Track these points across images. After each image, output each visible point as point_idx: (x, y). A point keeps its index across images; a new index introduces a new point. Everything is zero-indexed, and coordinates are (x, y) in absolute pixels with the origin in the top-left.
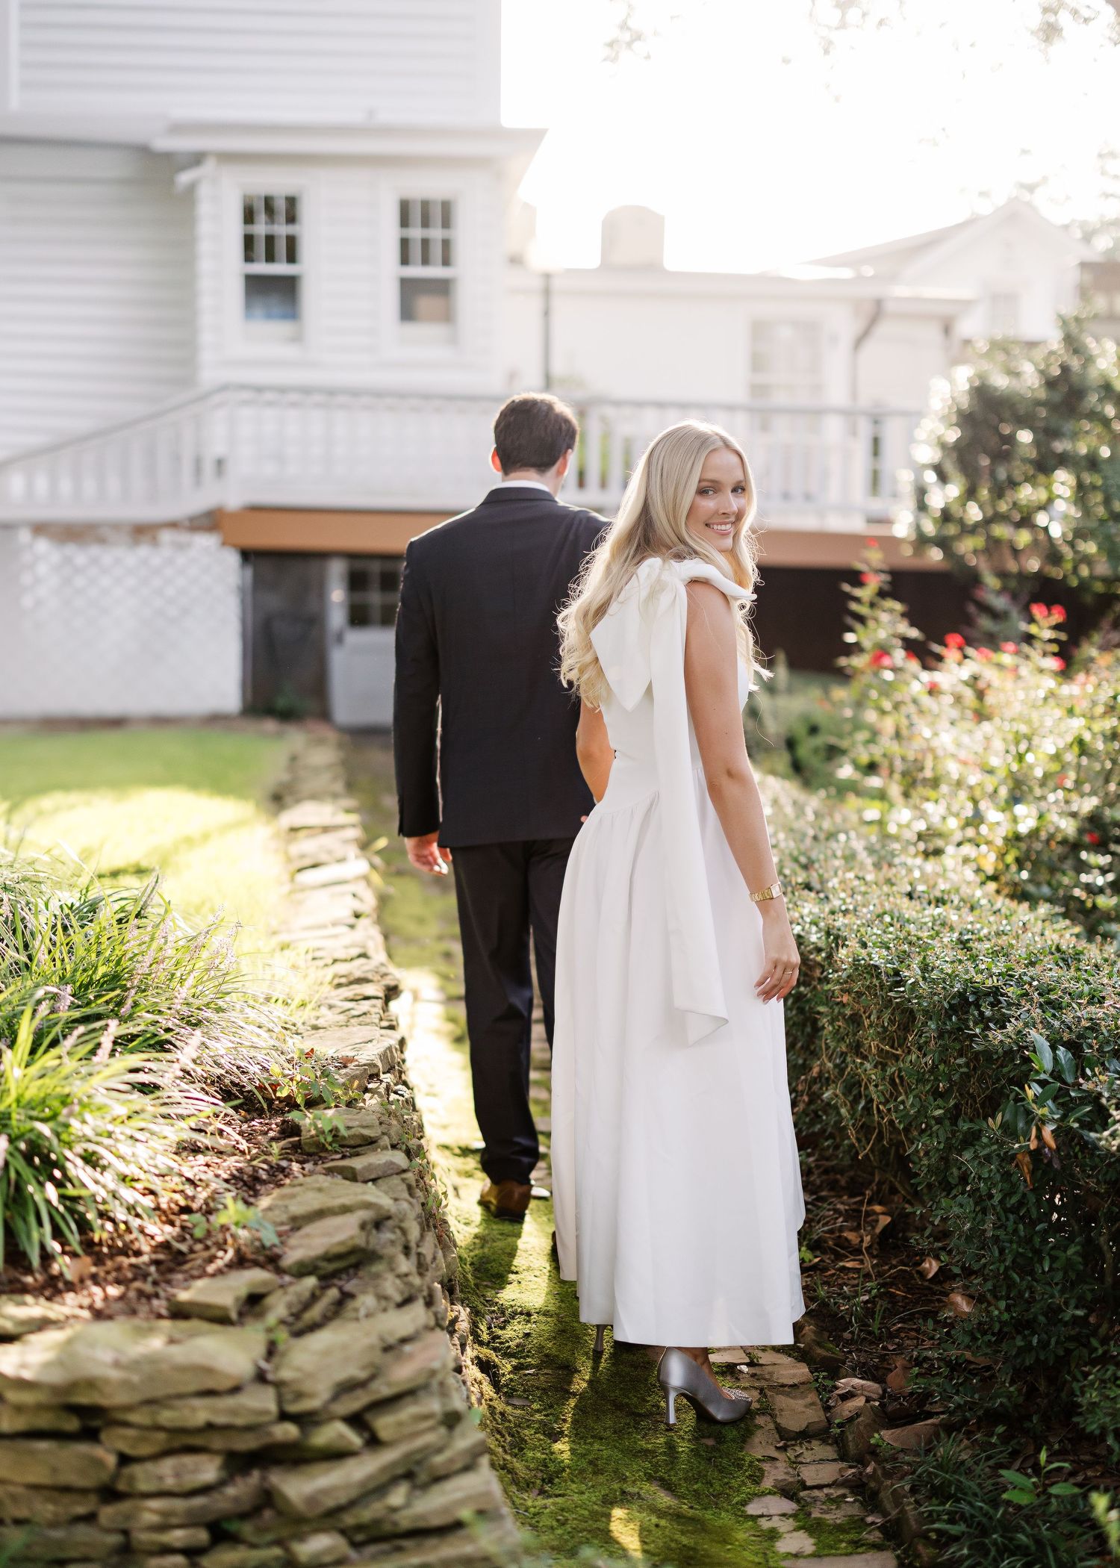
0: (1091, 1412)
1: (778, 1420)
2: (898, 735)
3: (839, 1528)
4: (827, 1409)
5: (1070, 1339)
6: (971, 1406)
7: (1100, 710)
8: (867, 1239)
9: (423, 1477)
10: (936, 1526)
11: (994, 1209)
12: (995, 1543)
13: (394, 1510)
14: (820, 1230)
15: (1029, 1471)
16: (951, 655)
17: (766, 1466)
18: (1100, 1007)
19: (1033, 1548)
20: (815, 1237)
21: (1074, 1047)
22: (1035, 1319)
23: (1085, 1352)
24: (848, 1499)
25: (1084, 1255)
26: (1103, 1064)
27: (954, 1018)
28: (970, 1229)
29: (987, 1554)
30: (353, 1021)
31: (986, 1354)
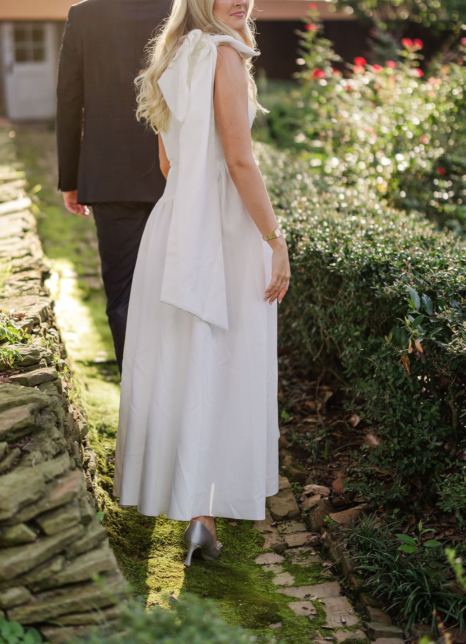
0: (446, 500)
1: (272, 510)
2: (329, 117)
3: (308, 570)
4: (299, 502)
5: (433, 458)
6: (380, 498)
7: (443, 99)
8: (320, 405)
9: (71, 553)
10: (361, 567)
11: (390, 387)
12: (395, 575)
13: (56, 573)
14: (293, 401)
15: (413, 533)
16: (358, 70)
17: (266, 536)
18: (447, 271)
19: (416, 577)
20: (290, 405)
21: (432, 294)
22: (414, 448)
23: (443, 465)
24: (312, 553)
25: (441, 412)
26: (448, 304)
27: (364, 280)
28: (376, 399)
29: (391, 581)
30: (24, 293)
31: (387, 469)
